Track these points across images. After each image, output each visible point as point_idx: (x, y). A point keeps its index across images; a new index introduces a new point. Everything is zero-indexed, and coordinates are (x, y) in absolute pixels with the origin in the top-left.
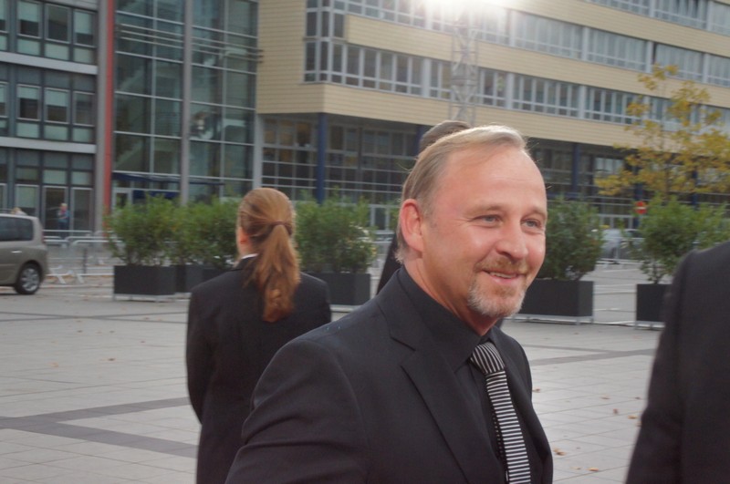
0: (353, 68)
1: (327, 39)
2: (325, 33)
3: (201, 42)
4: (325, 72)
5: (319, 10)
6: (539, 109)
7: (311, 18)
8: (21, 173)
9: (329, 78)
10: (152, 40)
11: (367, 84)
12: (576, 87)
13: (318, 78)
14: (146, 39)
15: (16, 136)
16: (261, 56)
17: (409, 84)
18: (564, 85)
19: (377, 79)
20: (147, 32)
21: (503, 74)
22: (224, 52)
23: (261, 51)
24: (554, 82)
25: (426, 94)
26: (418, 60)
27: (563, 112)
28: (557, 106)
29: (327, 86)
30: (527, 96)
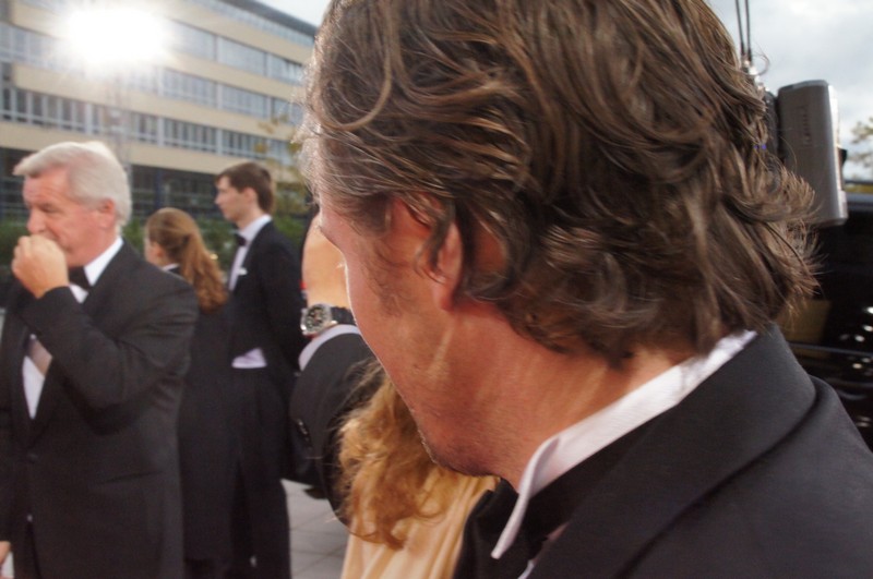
0: (22, 109)
11: (35, 122)
12: (214, 130)
17: (74, 123)
19: (45, 119)
21: (154, 118)
24: (196, 126)
25: (89, 132)
26: (81, 104)
28: (200, 145)
30: (175, 136)
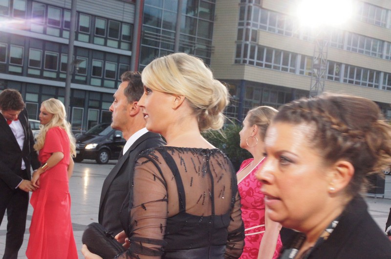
0: (260, 58)
1: (248, 42)
2: (247, 39)
3: (183, 41)
4: (246, 59)
5: (244, 28)
6: (357, 83)
7: (240, 32)
8: (91, 103)
9: (248, 62)
10: (159, 39)
11: (267, 66)
13: (242, 62)
14: (156, 39)
15: (90, 85)
16: (213, 50)
17: (289, 67)
18: (372, 71)
19: (273, 64)
20: (157, 35)
22: (195, 47)
23: (214, 47)
25: (298, 73)
27: (370, 85)
28: (368, 82)
29: (246, 66)
30: (352, 76)
